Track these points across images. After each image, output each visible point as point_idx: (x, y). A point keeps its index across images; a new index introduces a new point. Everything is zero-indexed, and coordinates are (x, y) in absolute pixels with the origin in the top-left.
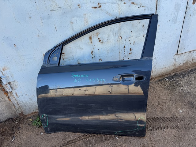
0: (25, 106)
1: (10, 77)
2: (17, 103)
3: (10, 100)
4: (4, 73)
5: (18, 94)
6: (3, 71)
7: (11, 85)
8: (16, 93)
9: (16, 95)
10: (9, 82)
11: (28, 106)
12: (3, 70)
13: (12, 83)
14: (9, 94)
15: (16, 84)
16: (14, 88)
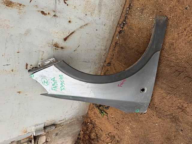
0: (78, 113)
1: (37, 127)
2: (71, 119)
4: (30, 132)
6: (27, 133)
7: (48, 125)
8: (60, 121)
9: (62, 121)
10: (43, 128)
11: (80, 111)
12: (25, 132)
13: (46, 124)
15: (49, 121)
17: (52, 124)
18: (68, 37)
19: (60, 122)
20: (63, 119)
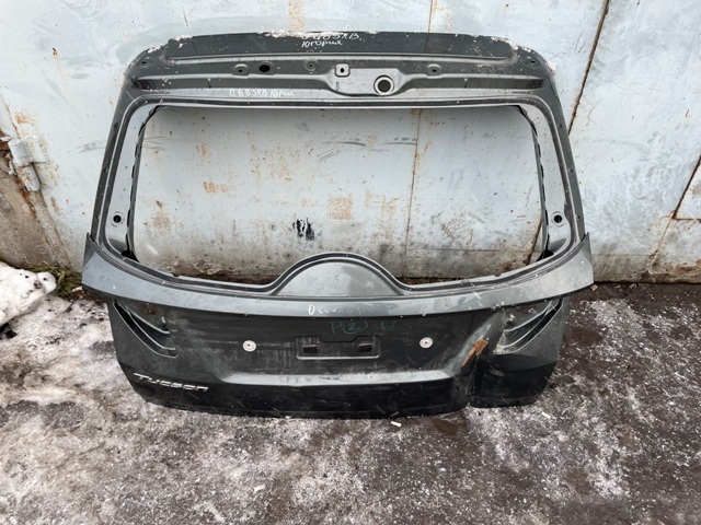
1: (37, 147)
2: (56, 230)
3: (34, 212)
4: (19, 131)
5: (58, 203)
6: (16, 125)
7: (40, 172)
8: (53, 200)
9: (54, 205)
10: (31, 160)
12: (19, 121)
13: (42, 166)
14: (33, 197)
15: (54, 172)
16: (49, 182)
17: (43, 182)
19: (49, 203)
20: (60, 207)
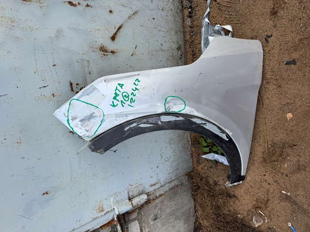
18: (116, 34)
